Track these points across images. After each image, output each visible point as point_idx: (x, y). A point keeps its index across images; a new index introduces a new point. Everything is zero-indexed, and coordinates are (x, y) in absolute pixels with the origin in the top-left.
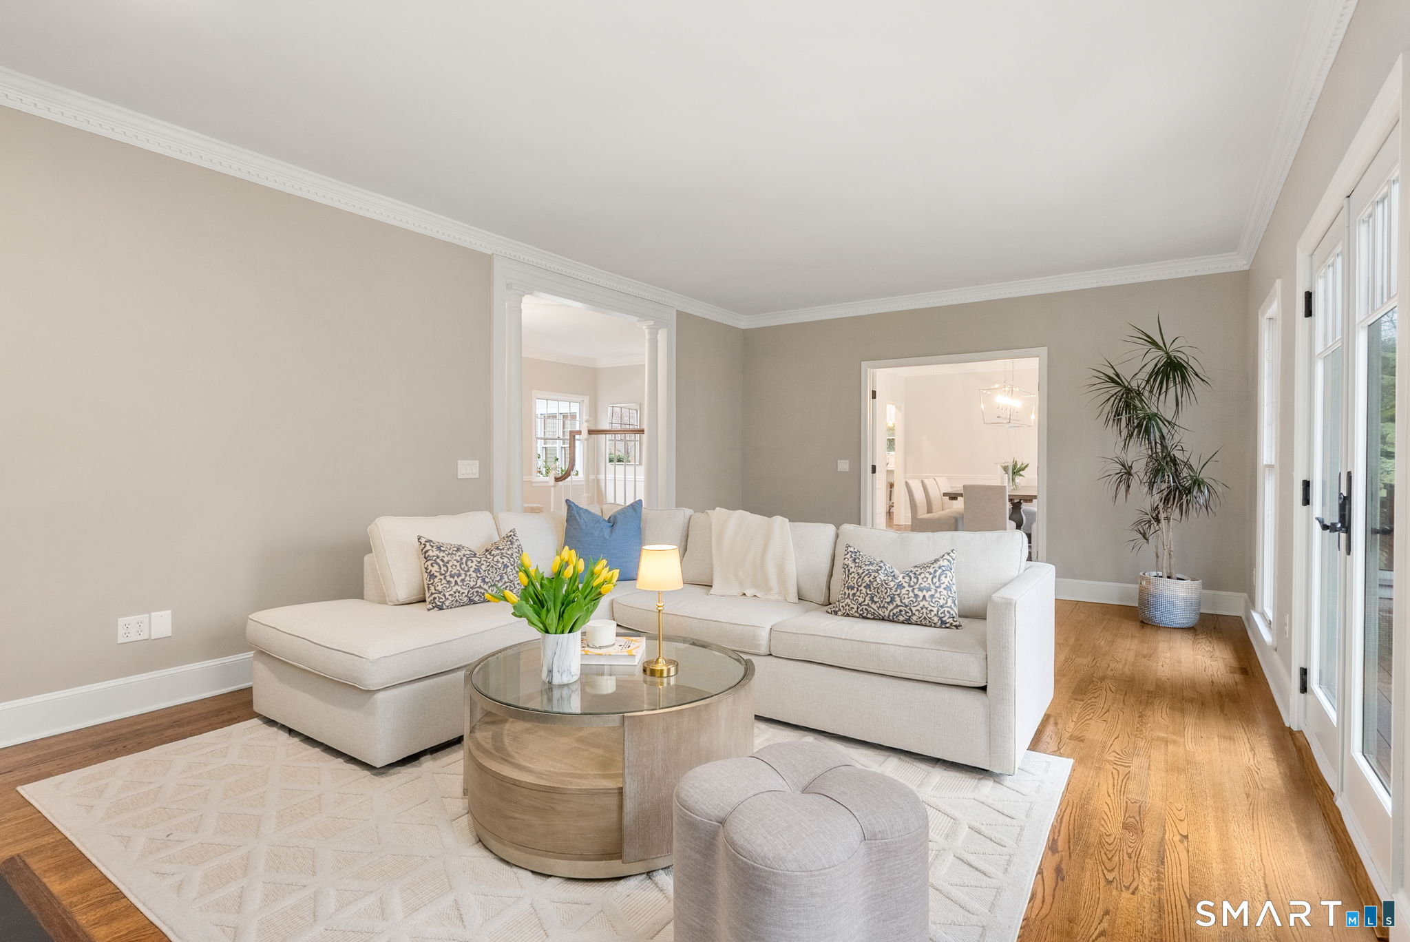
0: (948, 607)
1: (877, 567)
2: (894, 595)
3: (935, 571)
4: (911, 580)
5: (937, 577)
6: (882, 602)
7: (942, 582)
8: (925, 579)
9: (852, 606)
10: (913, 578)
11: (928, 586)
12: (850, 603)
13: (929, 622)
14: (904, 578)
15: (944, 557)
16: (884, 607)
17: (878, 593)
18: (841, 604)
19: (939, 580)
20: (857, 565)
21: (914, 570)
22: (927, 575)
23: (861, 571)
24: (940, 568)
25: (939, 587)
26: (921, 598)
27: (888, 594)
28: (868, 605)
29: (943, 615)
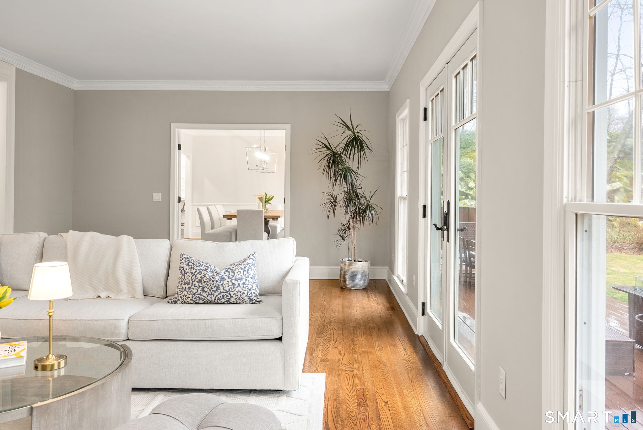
0: (254, 290)
1: (205, 267)
2: (219, 285)
3: (245, 267)
4: (229, 274)
5: (247, 271)
6: (210, 291)
7: (249, 273)
8: (239, 273)
9: (188, 296)
10: (231, 273)
11: (241, 277)
12: (186, 294)
13: (242, 301)
14: (225, 273)
15: (250, 258)
16: (211, 294)
17: (207, 285)
18: (179, 296)
19: (248, 272)
20: (190, 267)
21: (231, 267)
22: (240, 270)
23: (194, 271)
24: (248, 264)
25: (248, 277)
26: (237, 285)
27: (215, 285)
28: (200, 294)
29: (251, 295)
